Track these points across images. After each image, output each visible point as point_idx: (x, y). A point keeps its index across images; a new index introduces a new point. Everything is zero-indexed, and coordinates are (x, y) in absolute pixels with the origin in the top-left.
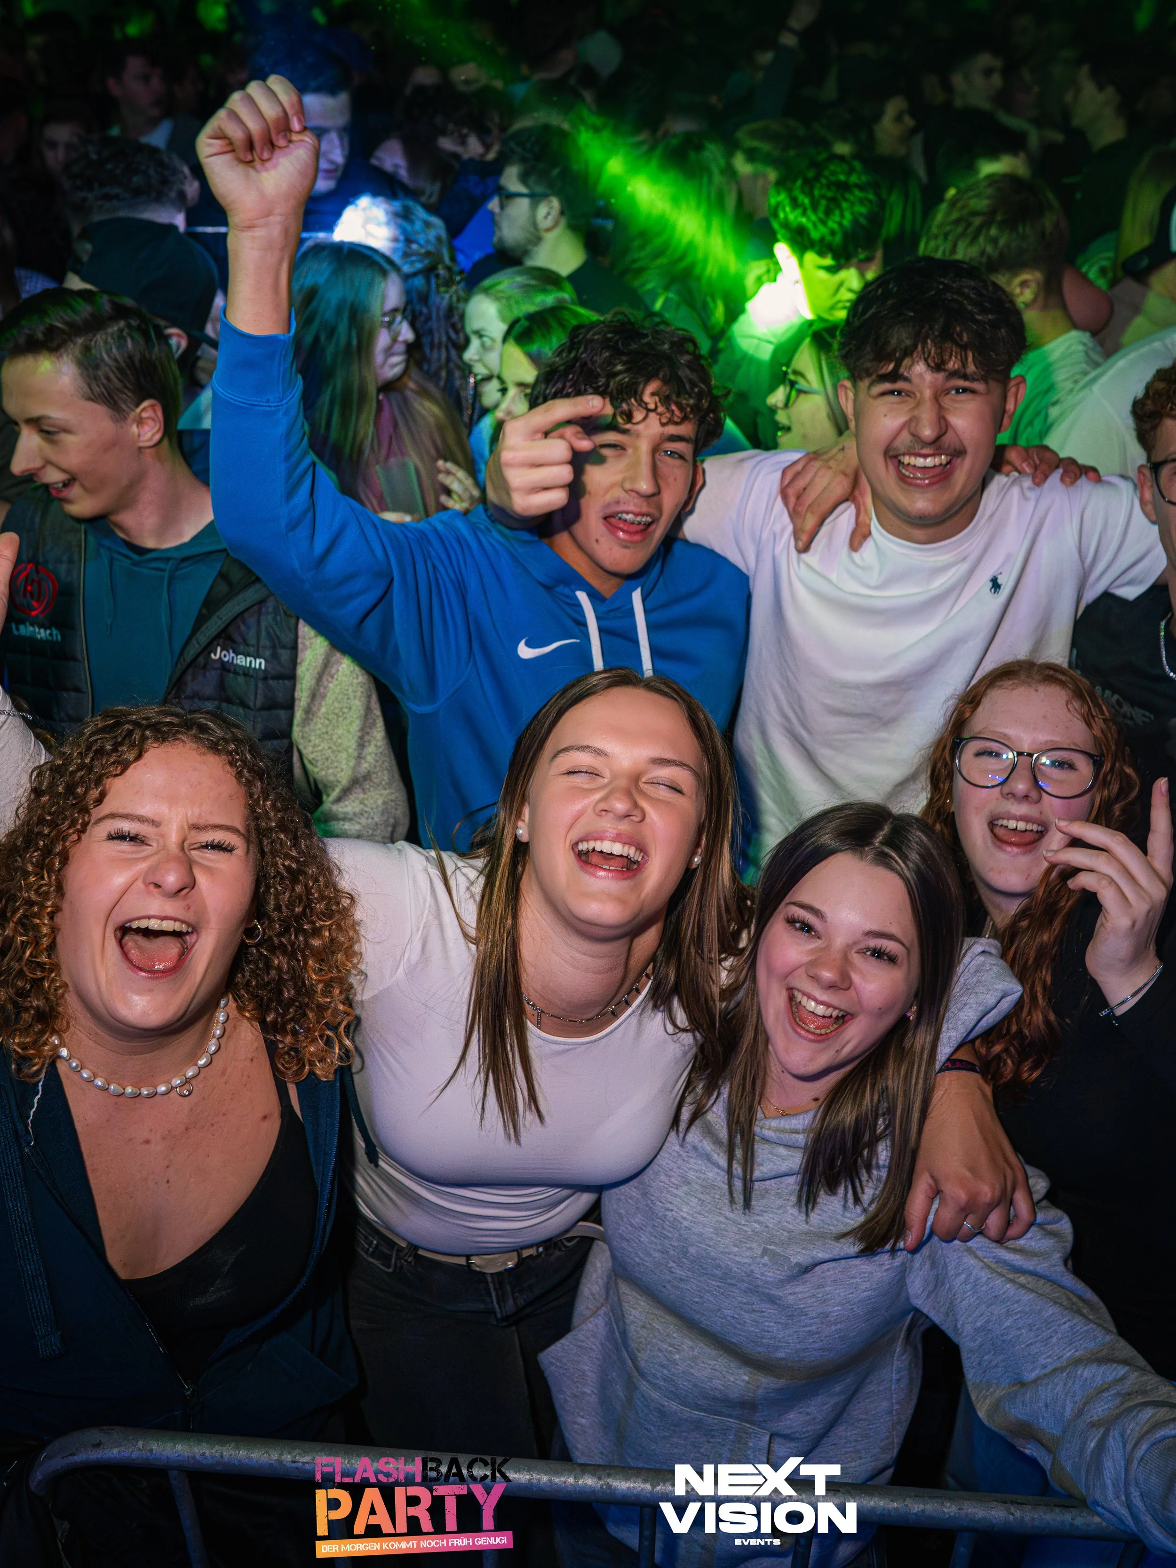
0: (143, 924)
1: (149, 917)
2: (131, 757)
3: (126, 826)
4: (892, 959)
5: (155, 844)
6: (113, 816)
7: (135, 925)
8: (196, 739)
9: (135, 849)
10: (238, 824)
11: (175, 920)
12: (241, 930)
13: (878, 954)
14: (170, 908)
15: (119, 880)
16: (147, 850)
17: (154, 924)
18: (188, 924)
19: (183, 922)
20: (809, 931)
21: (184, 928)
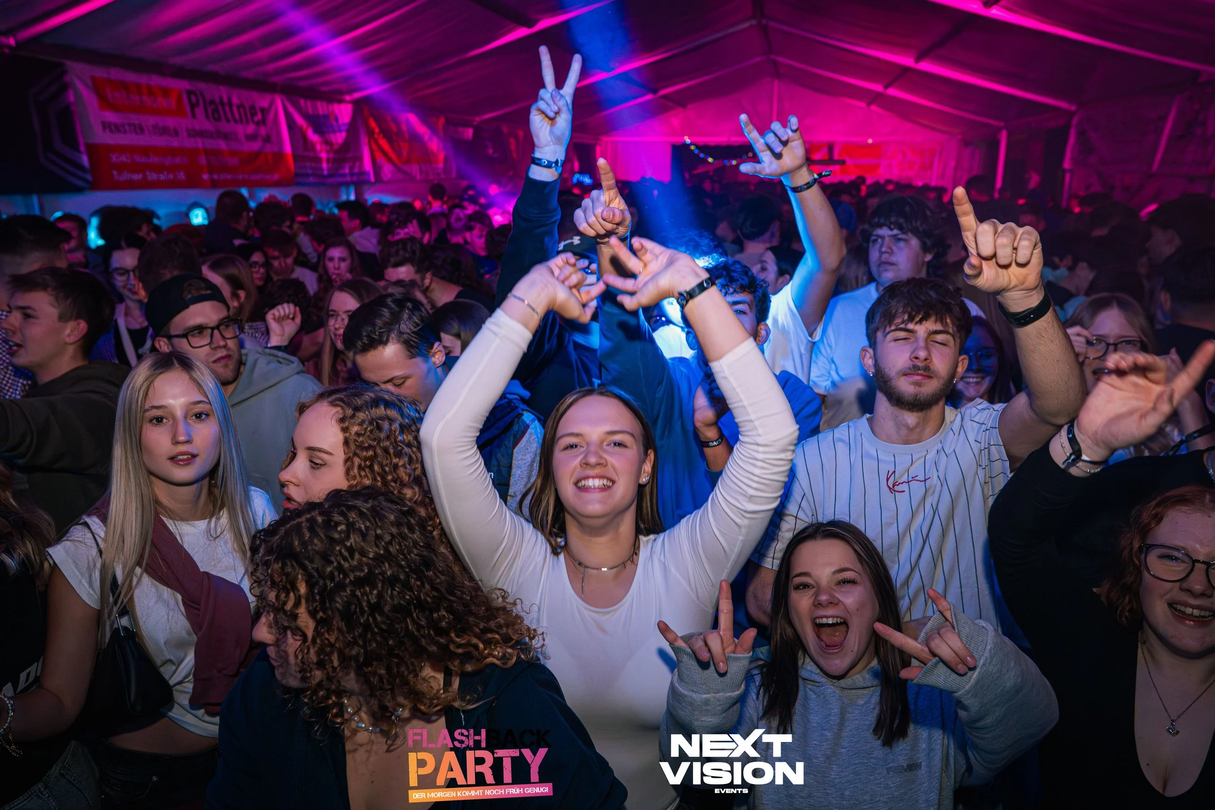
4: (853, 582)
13: (845, 582)
20: (808, 587)
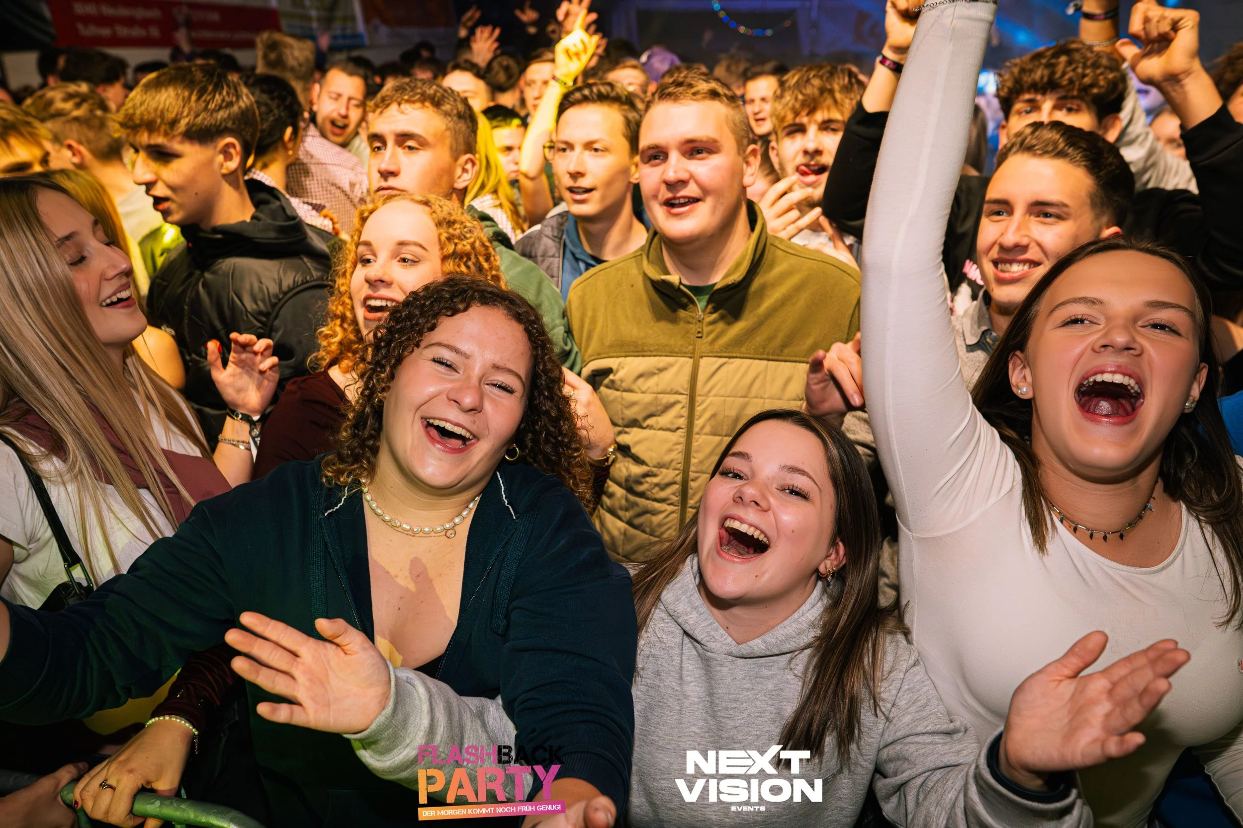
0: (442, 424)
1: (446, 421)
2: (461, 306)
3: (447, 355)
5: (461, 372)
6: (439, 344)
7: (436, 423)
8: (509, 309)
9: (449, 372)
10: (522, 372)
11: (464, 428)
12: (504, 449)
14: (463, 419)
15: (431, 389)
16: (456, 376)
17: (449, 427)
18: (471, 433)
19: (468, 431)
21: (468, 435)
